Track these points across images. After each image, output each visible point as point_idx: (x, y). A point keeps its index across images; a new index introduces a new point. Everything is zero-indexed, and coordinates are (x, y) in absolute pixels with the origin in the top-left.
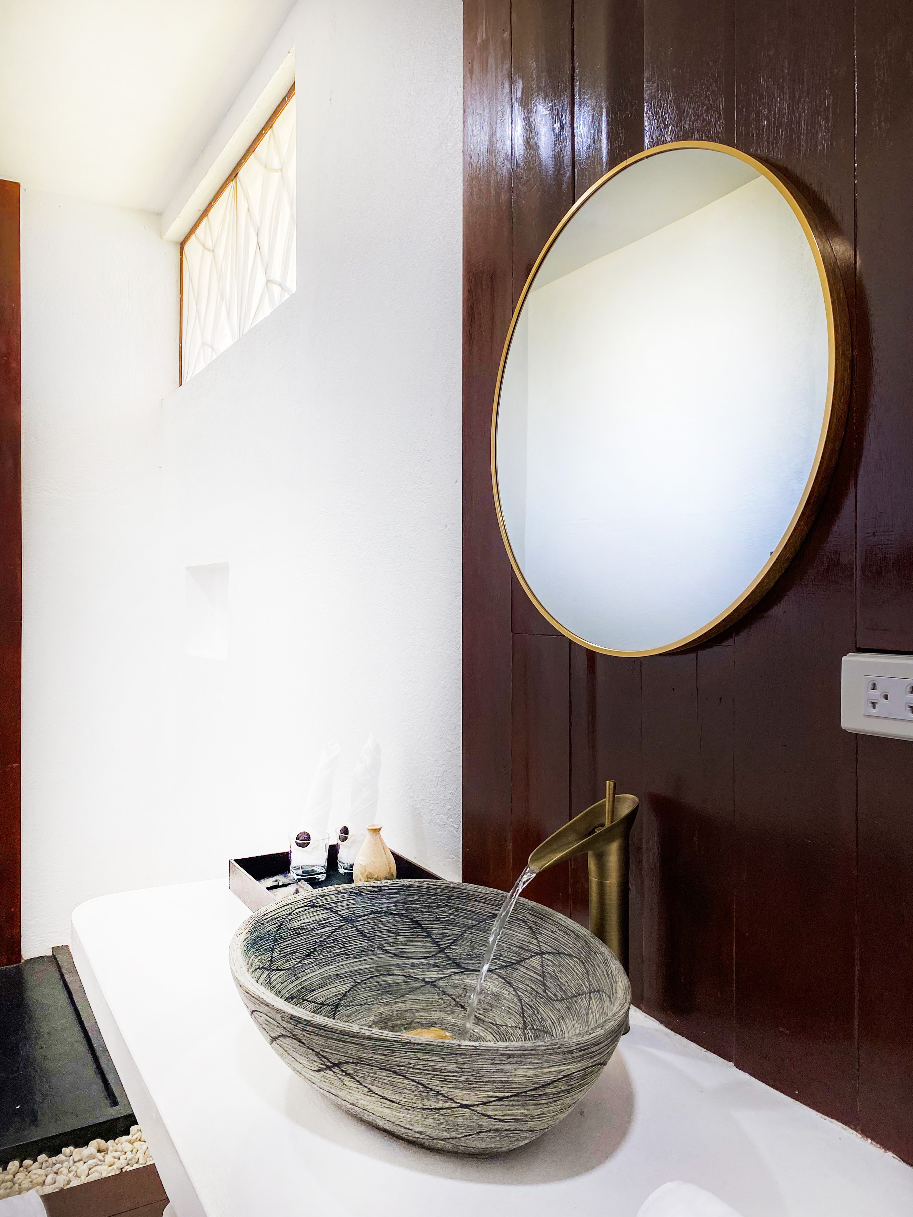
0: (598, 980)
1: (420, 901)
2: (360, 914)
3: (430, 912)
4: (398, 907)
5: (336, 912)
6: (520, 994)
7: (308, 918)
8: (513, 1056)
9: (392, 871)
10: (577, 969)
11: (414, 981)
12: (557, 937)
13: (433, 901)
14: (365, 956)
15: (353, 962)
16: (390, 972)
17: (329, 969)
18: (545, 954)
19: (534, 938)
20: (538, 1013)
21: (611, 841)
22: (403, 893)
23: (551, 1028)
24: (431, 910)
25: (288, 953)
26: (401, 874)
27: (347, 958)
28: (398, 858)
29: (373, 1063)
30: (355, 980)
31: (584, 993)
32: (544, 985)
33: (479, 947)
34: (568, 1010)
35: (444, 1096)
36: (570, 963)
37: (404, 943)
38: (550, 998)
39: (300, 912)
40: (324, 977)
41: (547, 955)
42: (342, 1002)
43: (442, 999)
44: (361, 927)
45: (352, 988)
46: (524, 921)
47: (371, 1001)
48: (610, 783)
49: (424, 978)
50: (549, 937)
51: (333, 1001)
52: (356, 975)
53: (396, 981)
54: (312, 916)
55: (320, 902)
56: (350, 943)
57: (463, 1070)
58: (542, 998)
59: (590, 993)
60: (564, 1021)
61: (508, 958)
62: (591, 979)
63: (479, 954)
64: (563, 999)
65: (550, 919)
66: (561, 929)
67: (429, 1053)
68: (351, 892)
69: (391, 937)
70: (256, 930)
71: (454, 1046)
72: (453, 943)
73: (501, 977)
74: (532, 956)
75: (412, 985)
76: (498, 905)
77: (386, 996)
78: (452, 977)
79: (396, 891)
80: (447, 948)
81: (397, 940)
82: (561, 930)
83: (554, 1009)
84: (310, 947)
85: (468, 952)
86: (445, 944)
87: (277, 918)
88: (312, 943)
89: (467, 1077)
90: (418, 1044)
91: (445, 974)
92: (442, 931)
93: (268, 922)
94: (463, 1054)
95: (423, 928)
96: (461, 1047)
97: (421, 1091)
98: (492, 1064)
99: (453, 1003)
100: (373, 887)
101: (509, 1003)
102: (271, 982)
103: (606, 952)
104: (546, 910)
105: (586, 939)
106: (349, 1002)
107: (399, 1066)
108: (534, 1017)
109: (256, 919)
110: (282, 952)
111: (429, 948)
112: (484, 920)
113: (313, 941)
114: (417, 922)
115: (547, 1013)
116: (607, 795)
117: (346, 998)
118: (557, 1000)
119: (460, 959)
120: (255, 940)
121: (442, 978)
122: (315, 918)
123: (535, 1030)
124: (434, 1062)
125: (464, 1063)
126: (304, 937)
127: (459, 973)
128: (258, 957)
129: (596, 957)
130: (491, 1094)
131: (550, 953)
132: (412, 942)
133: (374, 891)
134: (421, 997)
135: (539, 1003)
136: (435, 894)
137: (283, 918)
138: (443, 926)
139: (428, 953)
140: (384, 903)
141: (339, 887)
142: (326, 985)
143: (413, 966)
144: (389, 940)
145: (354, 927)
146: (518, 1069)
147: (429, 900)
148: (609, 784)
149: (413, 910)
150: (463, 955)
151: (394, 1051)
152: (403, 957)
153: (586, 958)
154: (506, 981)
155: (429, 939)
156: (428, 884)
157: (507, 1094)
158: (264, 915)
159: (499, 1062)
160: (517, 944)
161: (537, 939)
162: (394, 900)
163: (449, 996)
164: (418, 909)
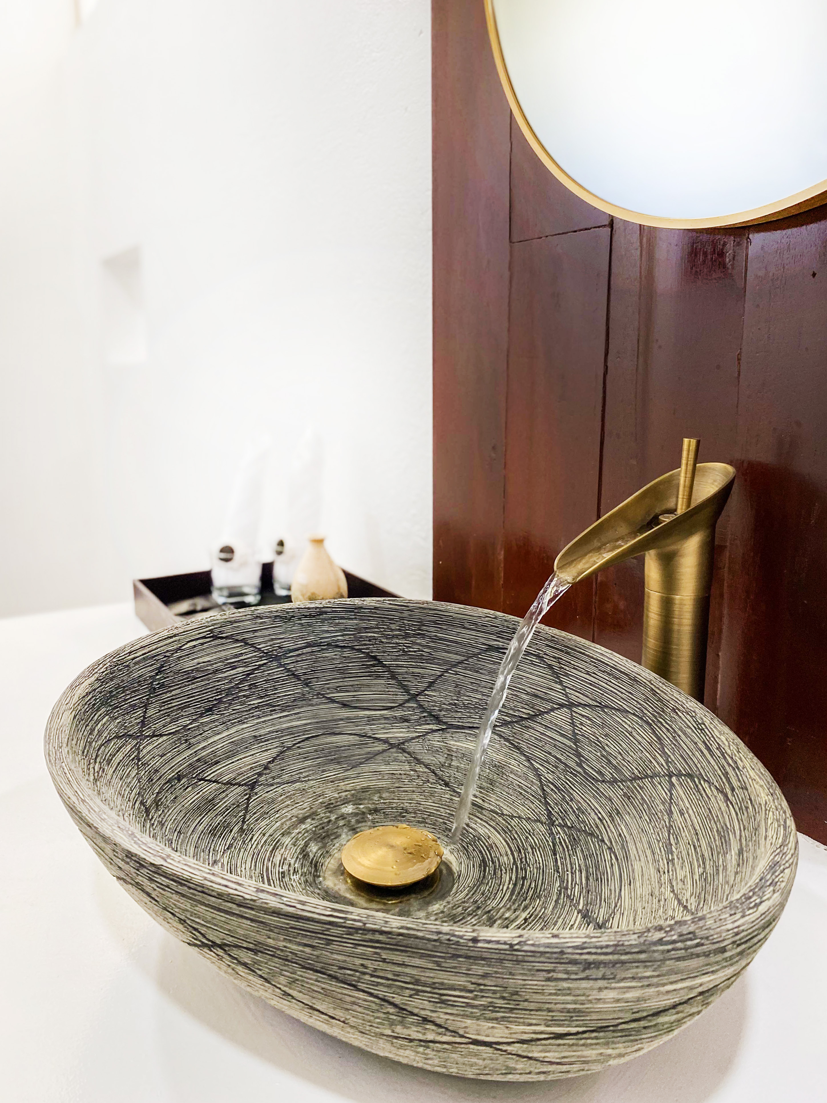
0: (686, 756)
1: (378, 628)
2: (291, 648)
3: (394, 643)
4: (347, 637)
5: (252, 645)
6: (537, 766)
7: (208, 655)
8: (597, 965)
9: (342, 591)
10: (639, 734)
11: (373, 743)
12: (596, 681)
13: (398, 628)
14: (299, 708)
15: (280, 717)
16: (337, 730)
17: (243, 729)
18: (576, 706)
19: (556, 682)
20: (571, 800)
21: (689, 534)
22: (353, 617)
23: (597, 827)
24: (395, 640)
25: (175, 708)
26: (352, 594)
27: (271, 711)
28: (349, 577)
29: (287, 956)
30: (283, 743)
31: (655, 775)
32: (579, 755)
33: (468, 694)
34: (626, 799)
35: (439, 1026)
36: (623, 724)
37: (358, 688)
38: (590, 777)
39: (195, 646)
40: (235, 741)
41: (580, 708)
42: (263, 778)
43: (416, 771)
44: (292, 666)
45: (278, 756)
46: (538, 656)
47: (307, 776)
48: (690, 442)
49: (388, 738)
50: (582, 681)
51: (248, 778)
52: (285, 736)
53: (346, 743)
54: (216, 652)
55: (228, 631)
56: (276, 689)
57: (482, 987)
58: (576, 776)
59: (670, 777)
60: (622, 818)
61: (515, 711)
62: (669, 754)
63: (468, 704)
64: (615, 781)
65: (583, 654)
66: (603, 669)
67: (406, 951)
68: (276, 616)
69: (338, 679)
70: (114, 677)
71: (462, 941)
72: (428, 687)
73: (504, 738)
74: (553, 710)
75: (370, 749)
76: (497, 633)
77: (331, 767)
78: (429, 737)
79: (343, 614)
80: (420, 694)
81: (346, 684)
82: (604, 672)
83: (601, 797)
84: (212, 697)
85: (452, 700)
86: (417, 688)
87: (155, 656)
88: (215, 692)
89: (489, 1000)
90: (382, 933)
91: (419, 732)
92: (411, 670)
93: (136, 664)
94: (484, 959)
95: (384, 666)
96: (480, 945)
97: (388, 1013)
98: (548, 979)
99: (432, 778)
100: (309, 608)
101: (520, 780)
102: (141, 756)
103: (697, 710)
104: (575, 641)
105: (652, 686)
106: (273, 778)
107: (341, 968)
108: (565, 805)
109: (114, 660)
110: (163, 708)
111: (393, 695)
112: (475, 655)
113: (218, 689)
114: (375, 658)
115: (588, 801)
116: (684, 461)
117: (268, 771)
118: (603, 781)
119: (440, 711)
120: (112, 692)
121: (413, 738)
122: (218, 655)
123: (568, 827)
124: (421, 969)
125: (485, 976)
126: (203, 683)
127: (439, 730)
128: (116, 719)
129: (676, 717)
130: (542, 1028)
131: (585, 705)
132: (368, 686)
133: (310, 615)
134: (383, 768)
135: (570, 781)
136: (402, 619)
137: (165, 656)
138: (414, 664)
139: (394, 701)
140: (327, 632)
141: (257, 610)
142: (237, 753)
143: (371, 720)
144: (334, 684)
145: (281, 666)
146: (606, 988)
147: (393, 627)
148: (689, 445)
149: (370, 641)
150: (444, 704)
151: (329, 942)
152: (355, 708)
153: (655, 717)
154: (512, 744)
155: (393, 682)
156: (390, 604)
157: (574, 1030)
158: (130, 653)
159: (565, 976)
160: (529, 690)
161: (561, 683)
162: (342, 627)
163: (426, 766)
164: (375, 638)
